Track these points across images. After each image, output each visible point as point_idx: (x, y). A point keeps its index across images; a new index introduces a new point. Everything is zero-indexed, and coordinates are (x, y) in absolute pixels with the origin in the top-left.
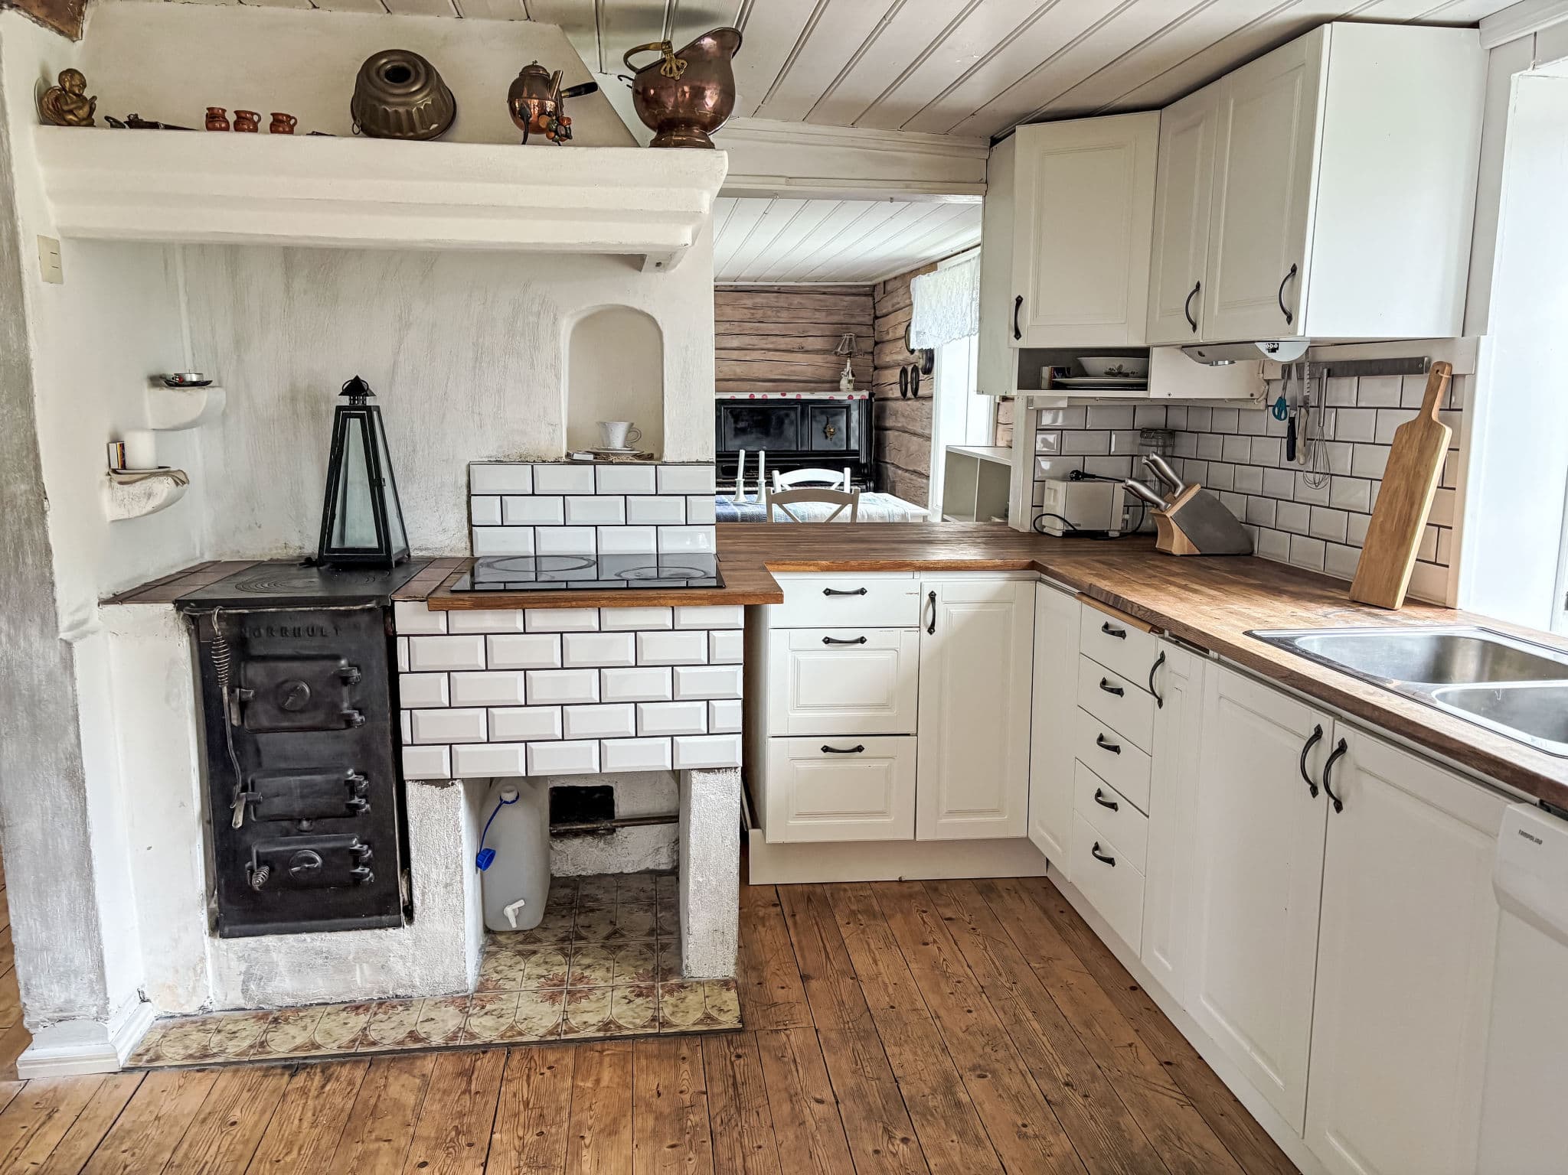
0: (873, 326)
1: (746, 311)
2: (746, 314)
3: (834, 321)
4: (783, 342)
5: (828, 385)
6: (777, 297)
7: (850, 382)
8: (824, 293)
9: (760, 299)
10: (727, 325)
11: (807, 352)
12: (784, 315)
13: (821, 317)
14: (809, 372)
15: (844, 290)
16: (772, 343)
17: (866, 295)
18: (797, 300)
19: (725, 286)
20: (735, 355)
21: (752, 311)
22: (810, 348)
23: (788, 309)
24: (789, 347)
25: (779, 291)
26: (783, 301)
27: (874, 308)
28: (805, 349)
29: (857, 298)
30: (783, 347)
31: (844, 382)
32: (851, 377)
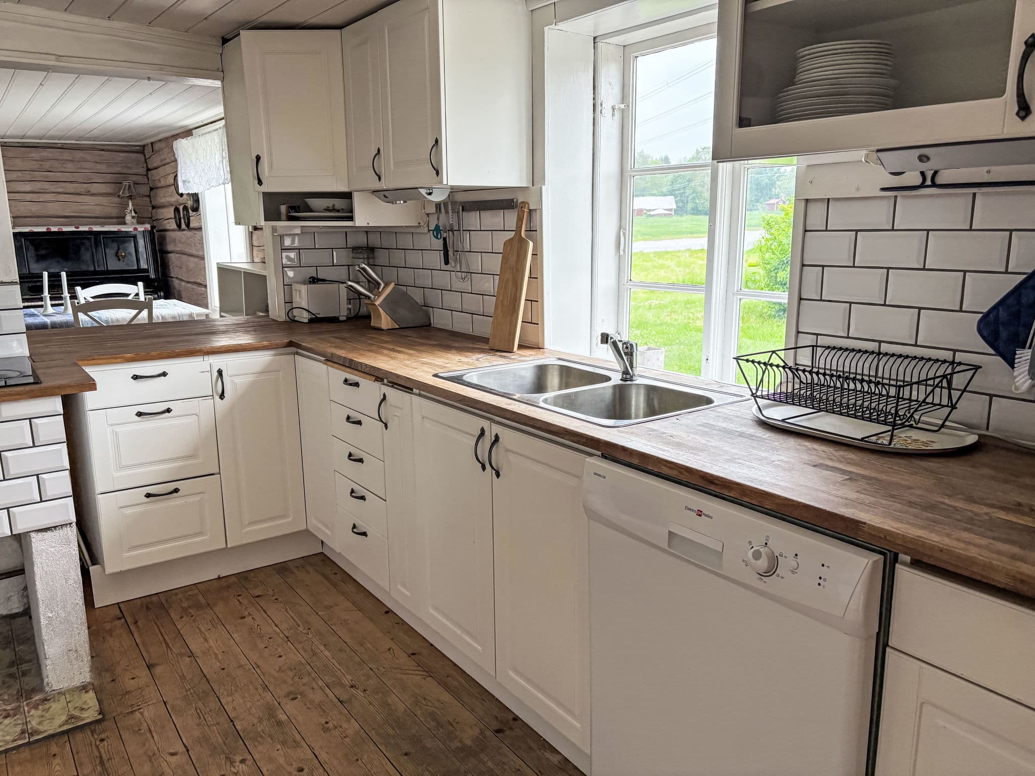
0: (147, 175)
1: (34, 163)
2: (34, 165)
3: (114, 172)
4: (70, 187)
5: (115, 220)
6: (61, 152)
7: (133, 217)
8: (102, 150)
9: (45, 153)
10: (19, 174)
11: (93, 195)
12: (70, 166)
13: (102, 168)
14: (98, 211)
15: (119, 148)
16: (61, 188)
17: (137, 152)
18: (79, 155)
19: (12, 142)
20: (29, 197)
21: (40, 163)
22: (95, 192)
23: (72, 161)
24: (77, 191)
25: (62, 147)
26: (66, 155)
27: (146, 162)
28: (92, 192)
29: (131, 154)
30: (72, 191)
31: (128, 218)
32: (133, 214)
